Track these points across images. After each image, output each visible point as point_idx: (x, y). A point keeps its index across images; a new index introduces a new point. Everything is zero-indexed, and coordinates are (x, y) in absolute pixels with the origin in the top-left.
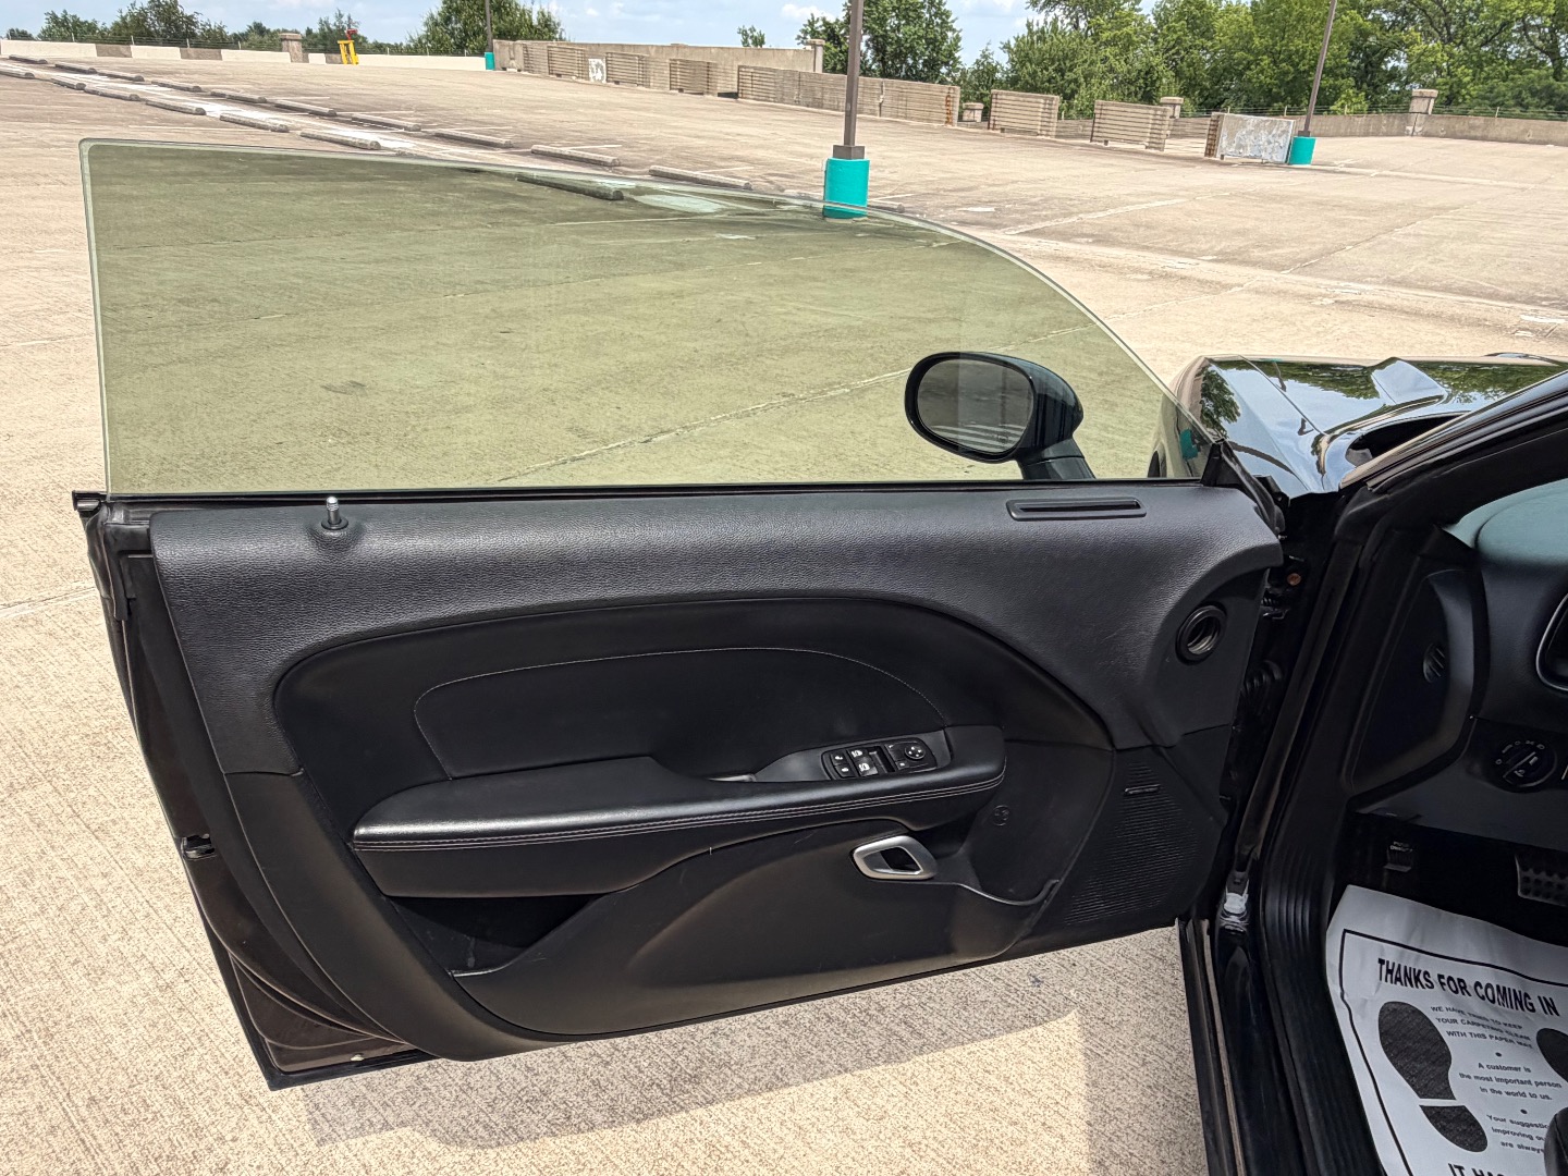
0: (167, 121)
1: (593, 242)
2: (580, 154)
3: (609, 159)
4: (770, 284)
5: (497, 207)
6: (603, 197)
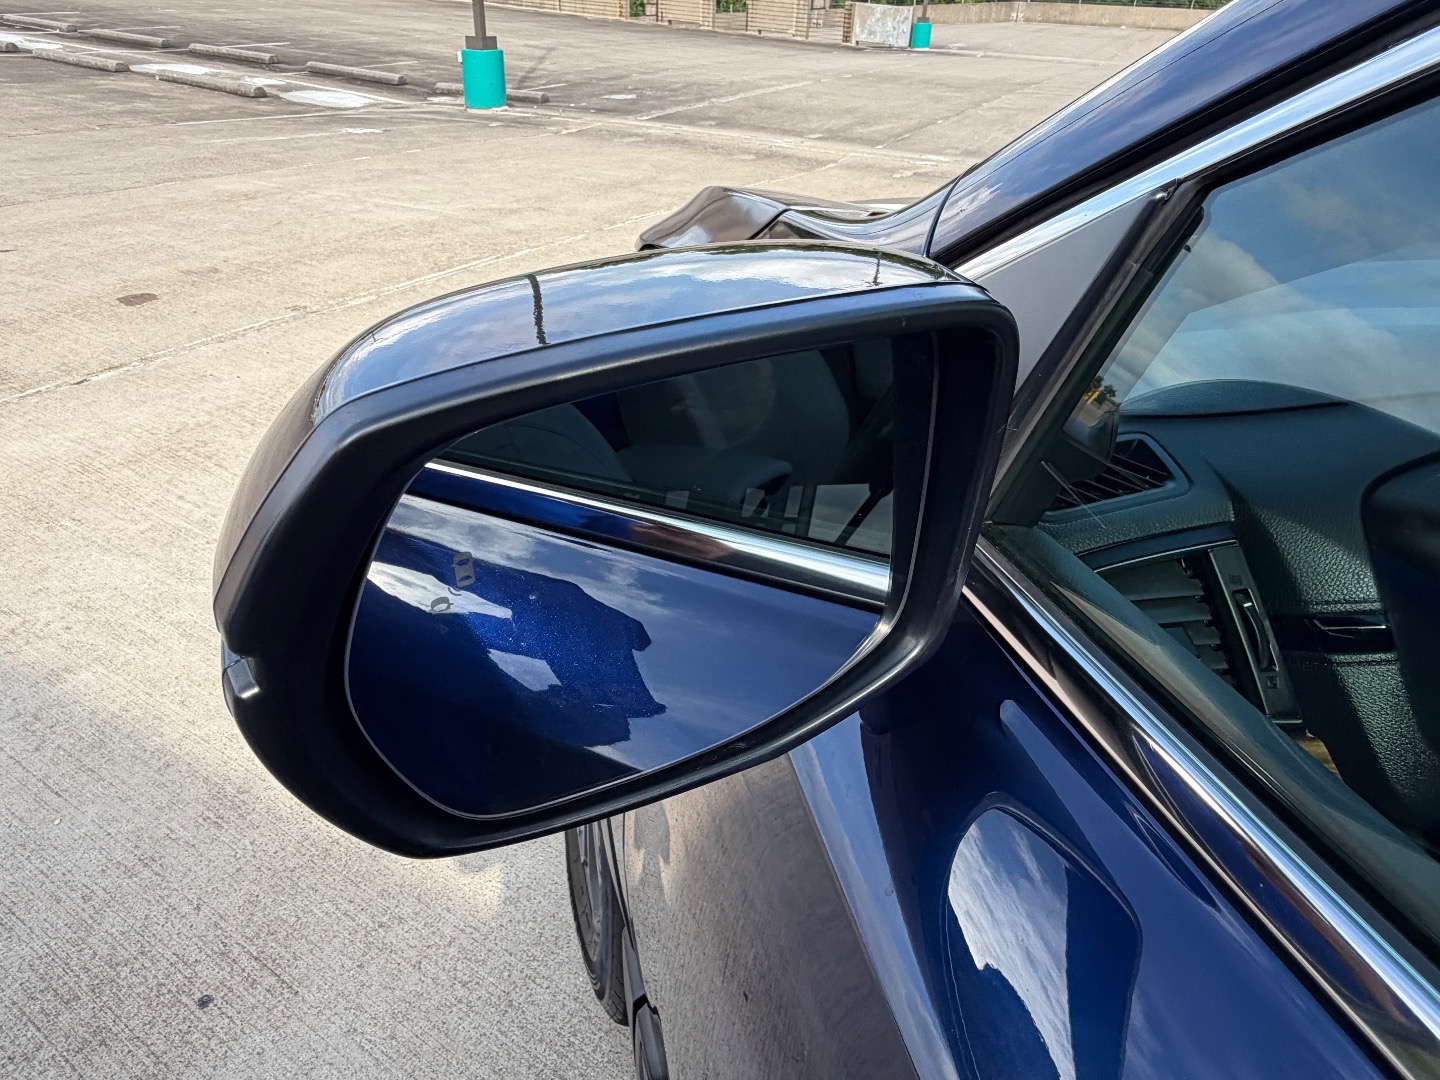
2: (239, 52)
6: (244, 95)
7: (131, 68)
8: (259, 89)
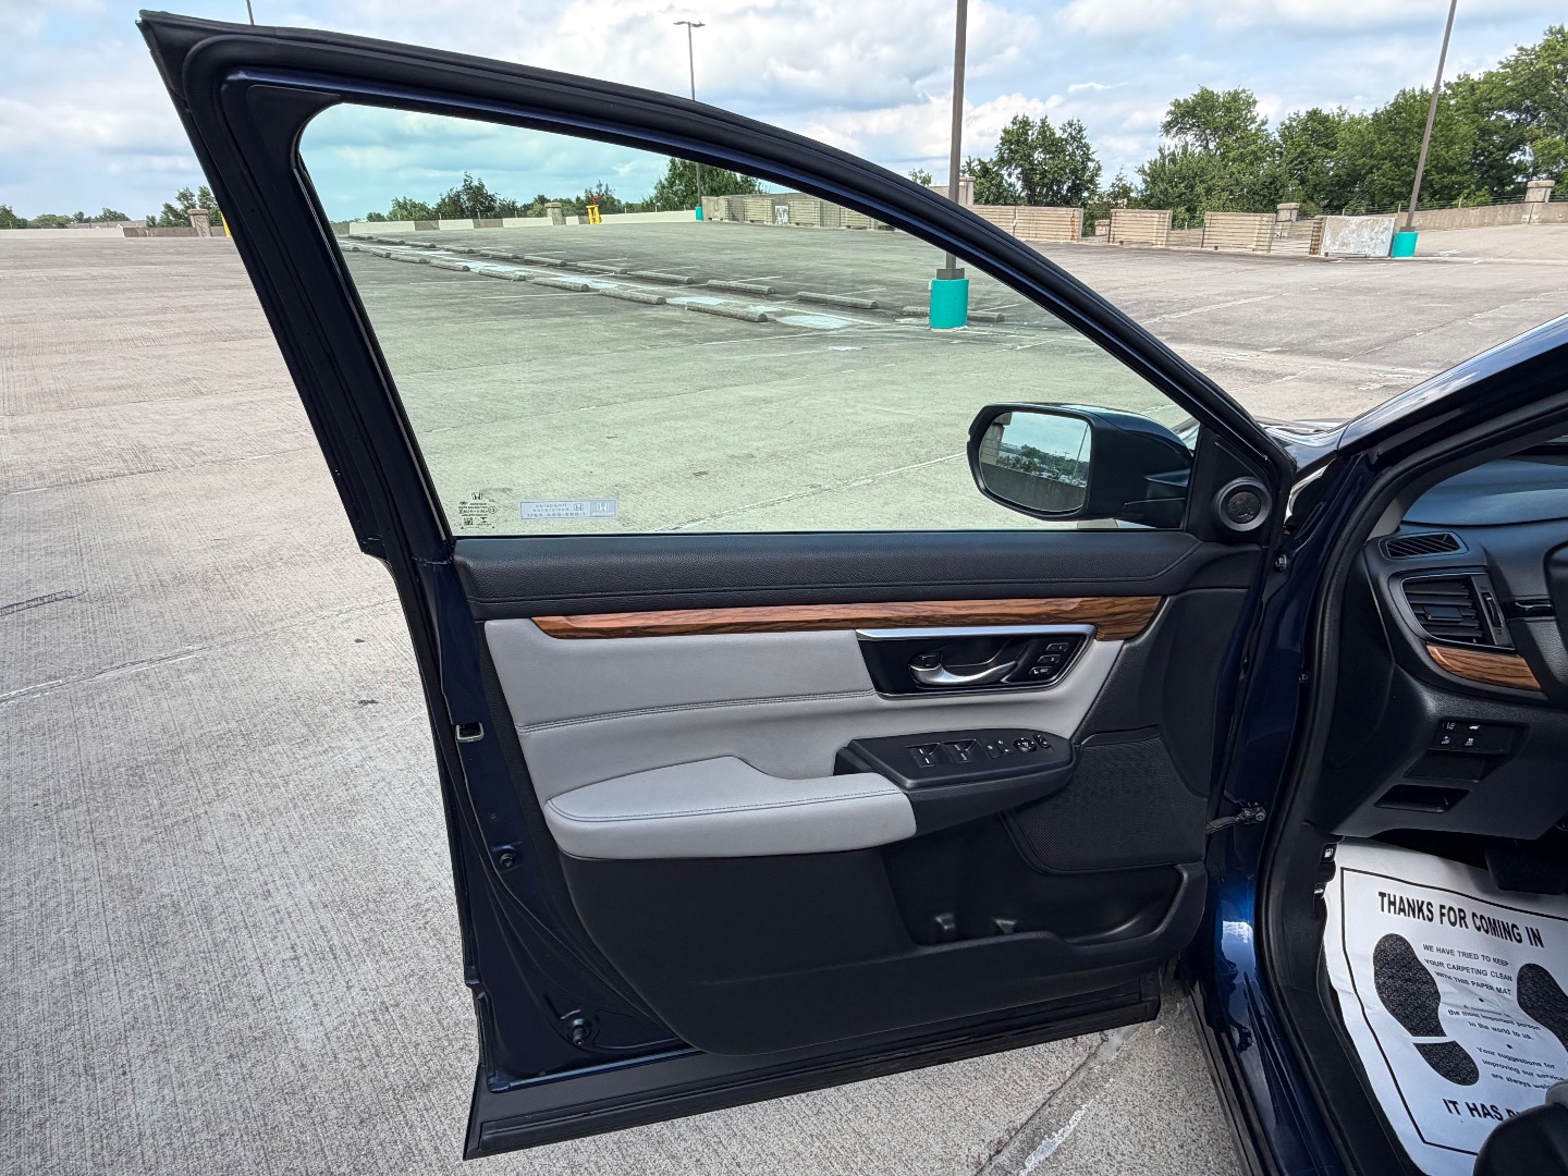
0: (438, 278)
1: (725, 358)
2: (744, 285)
3: (766, 288)
4: (853, 389)
5: (661, 332)
6: (750, 320)
7: (668, 301)
8: (763, 315)
